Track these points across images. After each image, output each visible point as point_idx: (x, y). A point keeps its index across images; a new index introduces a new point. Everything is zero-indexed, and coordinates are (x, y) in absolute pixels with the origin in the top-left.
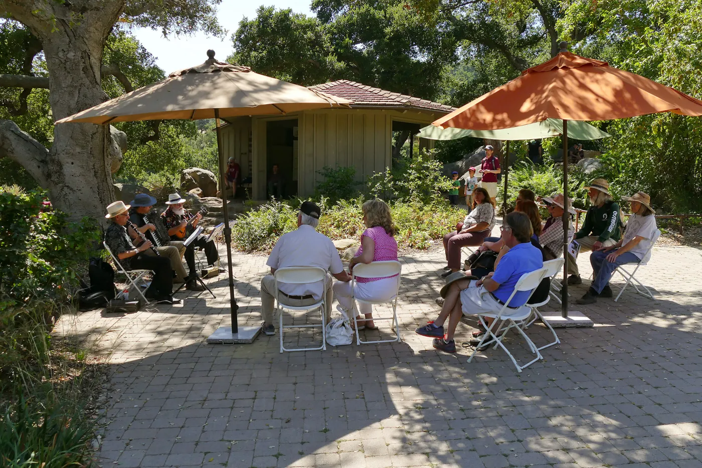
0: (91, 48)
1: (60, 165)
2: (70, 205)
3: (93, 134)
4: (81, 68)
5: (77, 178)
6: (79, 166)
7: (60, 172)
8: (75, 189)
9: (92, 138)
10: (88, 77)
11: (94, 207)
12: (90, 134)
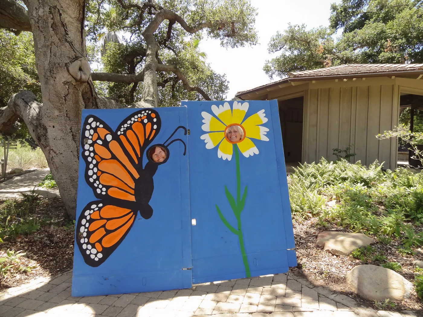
0: (64, 6)
1: (45, 129)
2: (57, 168)
3: (66, 96)
4: (50, 25)
5: (59, 142)
6: (59, 130)
7: (45, 135)
8: (58, 152)
9: (65, 100)
10: (57, 34)
11: (75, 171)
12: (63, 95)
